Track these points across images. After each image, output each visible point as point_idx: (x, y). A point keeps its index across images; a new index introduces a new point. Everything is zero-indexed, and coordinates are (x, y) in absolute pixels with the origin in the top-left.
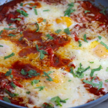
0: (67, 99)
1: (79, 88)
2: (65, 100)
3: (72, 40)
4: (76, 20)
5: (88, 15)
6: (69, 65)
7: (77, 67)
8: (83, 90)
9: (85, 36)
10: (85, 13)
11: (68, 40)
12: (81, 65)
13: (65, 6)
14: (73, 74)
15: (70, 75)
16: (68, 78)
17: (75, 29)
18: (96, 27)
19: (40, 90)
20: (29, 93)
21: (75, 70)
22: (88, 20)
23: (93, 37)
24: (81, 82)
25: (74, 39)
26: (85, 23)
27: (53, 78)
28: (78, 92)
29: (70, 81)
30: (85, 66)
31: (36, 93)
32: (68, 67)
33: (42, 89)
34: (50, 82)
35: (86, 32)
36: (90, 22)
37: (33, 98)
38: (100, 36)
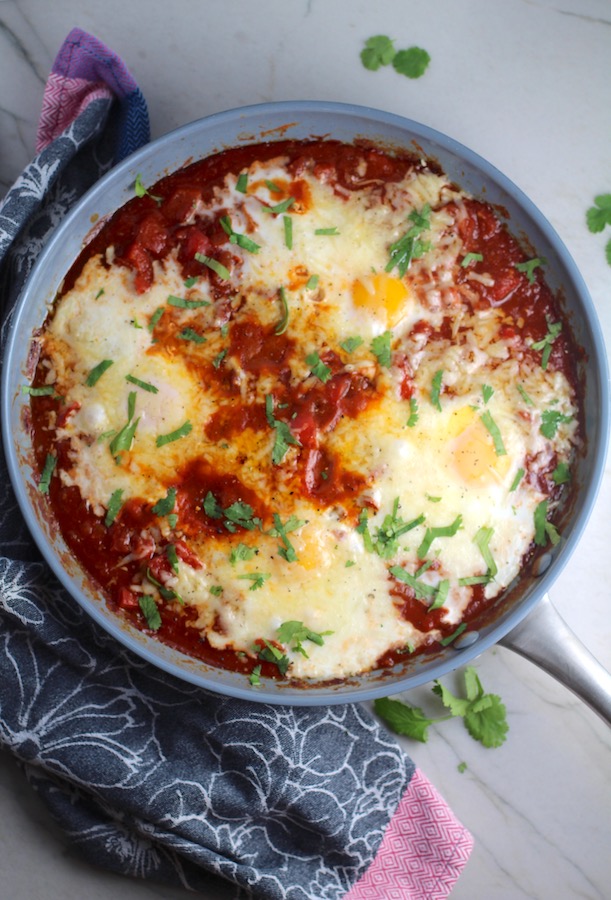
0: (329, 633)
1: (373, 597)
2: (320, 635)
3: (389, 393)
4: (422, 297)
5: (472, 275)
6: (359, 502)
7: (385, 510)
8: (385, 604)
9: (437, 377)
10: (462, 267)
11: (379, 388)
12: (396, 506)
13: (397, 220)
14: (365, 540)
15: (354, 539)
16: (347, 551)
17: (410, 342)
18: (488, 338)
19: (253, 588)
20: (218, 591)
21: (374, 523)
22: (466, 302)
23: (466, 387)
24: (386, 573)
25: (399, 389)
26: (451, 313)
27: (301, 549)
28: (367, 612)
29: (350, 564)
30: (407, 514)
31: (241, 597)
32: (355, 506)
33: (258, 582)
34: (288, 564)
35: (444, 364)
36: (471, 310)
37: (229, 616)
38: (488, 383)
